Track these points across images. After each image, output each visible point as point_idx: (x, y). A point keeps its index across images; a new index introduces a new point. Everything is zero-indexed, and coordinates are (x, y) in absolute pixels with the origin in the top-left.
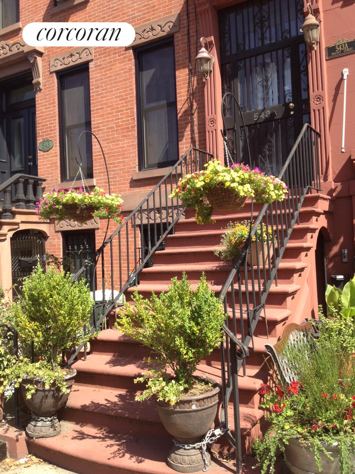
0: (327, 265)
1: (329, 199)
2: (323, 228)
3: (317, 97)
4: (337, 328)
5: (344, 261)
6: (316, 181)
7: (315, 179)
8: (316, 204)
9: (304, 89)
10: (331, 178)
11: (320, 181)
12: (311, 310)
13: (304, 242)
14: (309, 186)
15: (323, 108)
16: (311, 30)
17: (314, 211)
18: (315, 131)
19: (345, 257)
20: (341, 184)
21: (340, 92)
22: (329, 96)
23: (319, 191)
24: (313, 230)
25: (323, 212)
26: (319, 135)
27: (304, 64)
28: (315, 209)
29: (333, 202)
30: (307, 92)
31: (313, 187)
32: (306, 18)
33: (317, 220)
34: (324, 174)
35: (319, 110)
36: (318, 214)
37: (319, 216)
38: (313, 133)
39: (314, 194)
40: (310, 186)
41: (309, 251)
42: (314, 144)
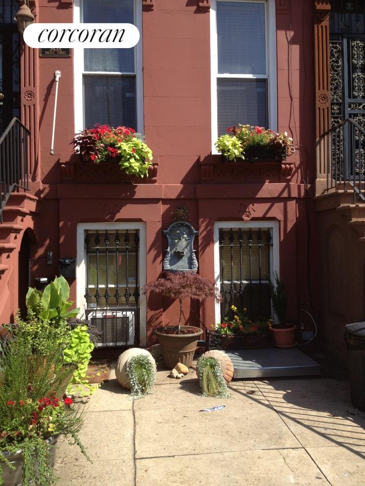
0: (32, 268)
1: (36, 200)
2: (29, 229)
3: (28, 93)
4: (33, 331)
5: (49, 263)
6: (23, 180)
7: (23, 177)
8: (22, 203)
9: (15, 81)
10: (39, 178)
11: (28, 180)
12: (10, 315)
13: (6, 243)
14: (15, 184)
15: (34, 105)
16: (26, 21)
17: (19, 211)
18: (24, 128)
19: (50, 260)
20: (49, 186)
21: (52, 93)
22: (41, 94)
23: (26, 191)
24: (18, 231)
25: (29, 212)
26: (28, 132)
27: (17, 54)
28: (20, 209)
29: (40, 203)
30: (18, 85)
31: (20, 185)
32: (21, 7)
33: (22, 220)
34: (32, 173)
35: (29, 107)
36: (24, 214)
37: (25, 217)
38: (22, 129)
39: (21, 193)
40: (17, 183)
41: (11, 252)
42: (23, 142)
